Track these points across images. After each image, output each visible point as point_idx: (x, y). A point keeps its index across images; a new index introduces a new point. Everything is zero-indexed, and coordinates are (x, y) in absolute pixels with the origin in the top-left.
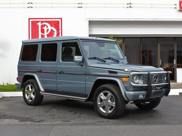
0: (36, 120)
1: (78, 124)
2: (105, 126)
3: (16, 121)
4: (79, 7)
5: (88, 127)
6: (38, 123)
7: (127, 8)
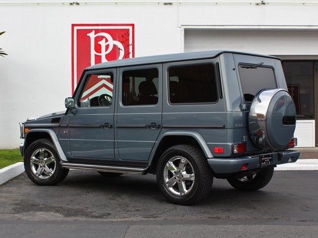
0: (94, 214)
1: (174, 222)
2: (225, 226)
3: (58, 214)
4: (166, 4)
5: (193, 227)
6: (99, 220)
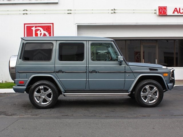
0: (9, 114)
4: (68, 13)
7: (112, 13)
